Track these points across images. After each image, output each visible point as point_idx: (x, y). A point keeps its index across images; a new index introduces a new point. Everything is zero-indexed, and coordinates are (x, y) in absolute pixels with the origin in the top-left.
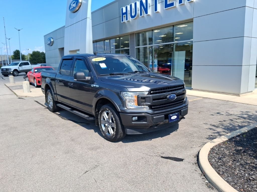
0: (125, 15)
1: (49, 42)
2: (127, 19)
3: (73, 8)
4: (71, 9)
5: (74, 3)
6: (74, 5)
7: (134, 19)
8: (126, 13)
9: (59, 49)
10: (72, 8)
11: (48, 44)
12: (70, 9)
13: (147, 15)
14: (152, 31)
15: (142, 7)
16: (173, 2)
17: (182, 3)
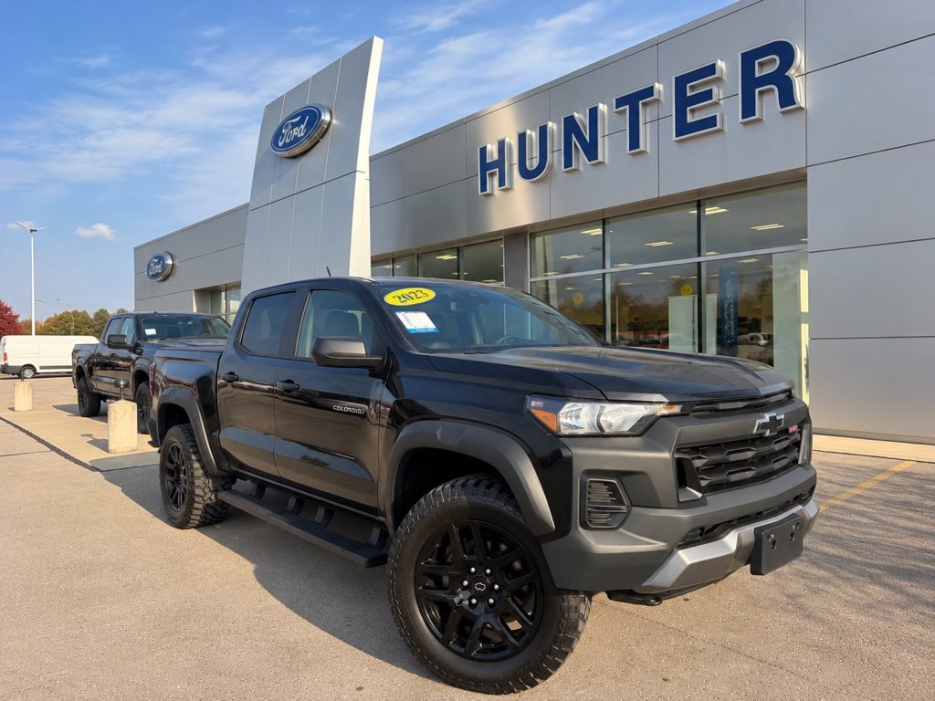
0: (497, 170)
1: (158, 268)
2: (502, 183)
3: (292, 143)
4: (280, 144)
5: (298, 124)
6: (299, 132)
7: (535, 182)
8: (500, 163)
9: (197, 291)
10: (288, 141)
11: (151, 276)
12: (276, 145)
13: (593, 165)
14: (604, 223)
15: (574, 138)
16: (715, 116)
17: (754, 115)
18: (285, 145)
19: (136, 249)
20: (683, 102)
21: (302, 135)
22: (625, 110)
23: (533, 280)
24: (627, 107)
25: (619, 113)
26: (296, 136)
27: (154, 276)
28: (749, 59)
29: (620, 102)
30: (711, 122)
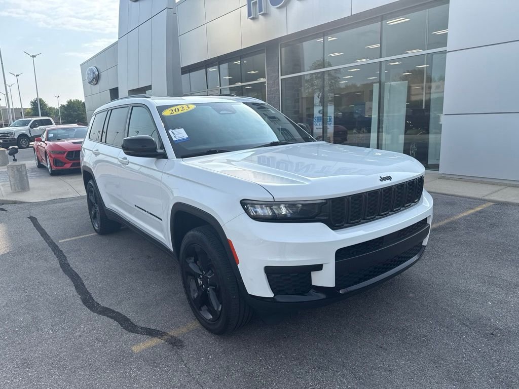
1: (91, 77)
9: (110, 90)
19: (81, 66)
23: (283, 77)
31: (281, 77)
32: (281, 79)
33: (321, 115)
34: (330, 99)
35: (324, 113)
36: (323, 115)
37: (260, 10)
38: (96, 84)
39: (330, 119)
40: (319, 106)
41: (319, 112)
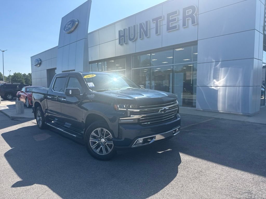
0: (123, 38)
1: (37, 63)
3: (68, 29)
5: (69, 24)
6: (70, 26)
7: (133, 42)
9: (47, 70)
10: (67, 29)
11: (35, 65)
12: (65, 30)
13: (147, 38)
14: (150, 53)
15: (142, 30)
16: (176, 25)
17: (186, 26)
18: (67, 30)
19: (31, 57)
20: (169, 21)
21: (71, 27)
22: (154, 22)
23: (133, 69)
24: (155, 21)
25: (153, 23)
26: (69, 27)
27: (36, 65)
28: (185, 10)
29: (153, 20)
30: (175, 27)
31: (132, 69)
32: (132, 70)
33: (149, 85)
34: (153, 78)
35: (150, 84)
36: (150, 85)
37: (124, 42)
38: (39, 67)
39: (153, 87)
40: (148, 81)
41: (148, 83)
